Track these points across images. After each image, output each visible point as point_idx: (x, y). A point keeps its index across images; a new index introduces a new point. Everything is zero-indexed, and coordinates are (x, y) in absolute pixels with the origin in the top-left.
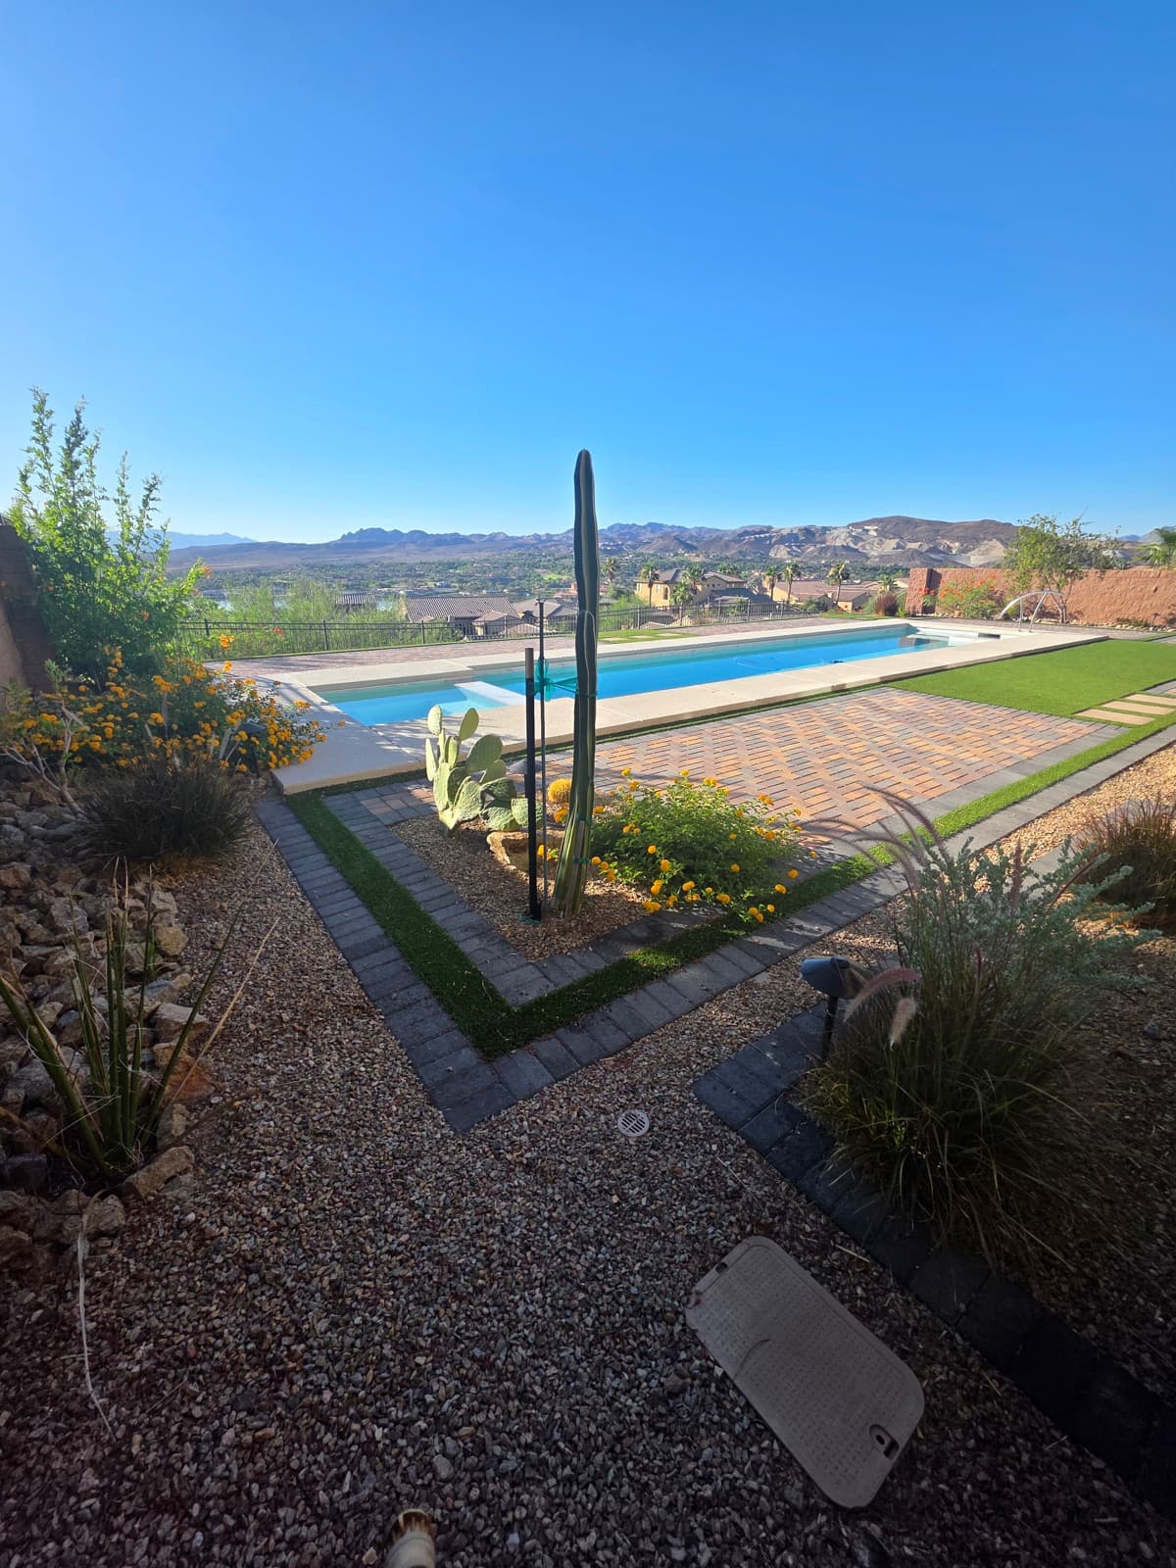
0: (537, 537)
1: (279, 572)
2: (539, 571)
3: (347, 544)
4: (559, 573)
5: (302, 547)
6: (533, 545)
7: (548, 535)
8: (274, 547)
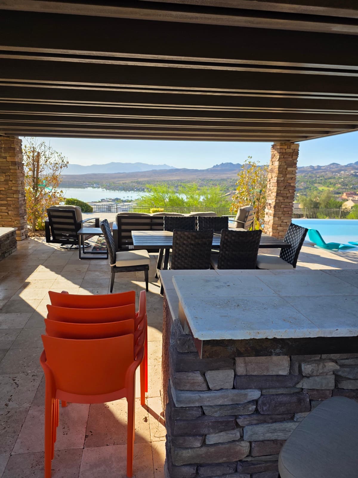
0: (312, 167)
1: (189, 182)
2: (316, 185)
3: (215, 170)
4: (328, 187)
5: (196, 171)
6: (310, 171)
7: (318, 166)
8: (185, 171)
